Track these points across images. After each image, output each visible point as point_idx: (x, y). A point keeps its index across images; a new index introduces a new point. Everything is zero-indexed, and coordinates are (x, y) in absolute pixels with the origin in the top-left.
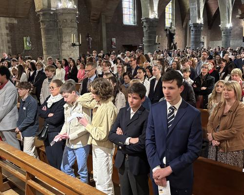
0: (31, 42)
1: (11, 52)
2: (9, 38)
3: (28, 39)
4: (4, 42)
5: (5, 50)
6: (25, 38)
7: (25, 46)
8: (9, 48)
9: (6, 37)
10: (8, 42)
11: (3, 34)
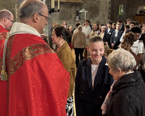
0: (124, 9)
1: (110, 16)
2: (110, 5)
3: (122, 6)
4: (107, 8)
5: (107, 15)
6: (120, 6)
7: (120, 12)
8: (109, 13)
9: (109, 4)
10: (110, 9)
11: (107, 3)
